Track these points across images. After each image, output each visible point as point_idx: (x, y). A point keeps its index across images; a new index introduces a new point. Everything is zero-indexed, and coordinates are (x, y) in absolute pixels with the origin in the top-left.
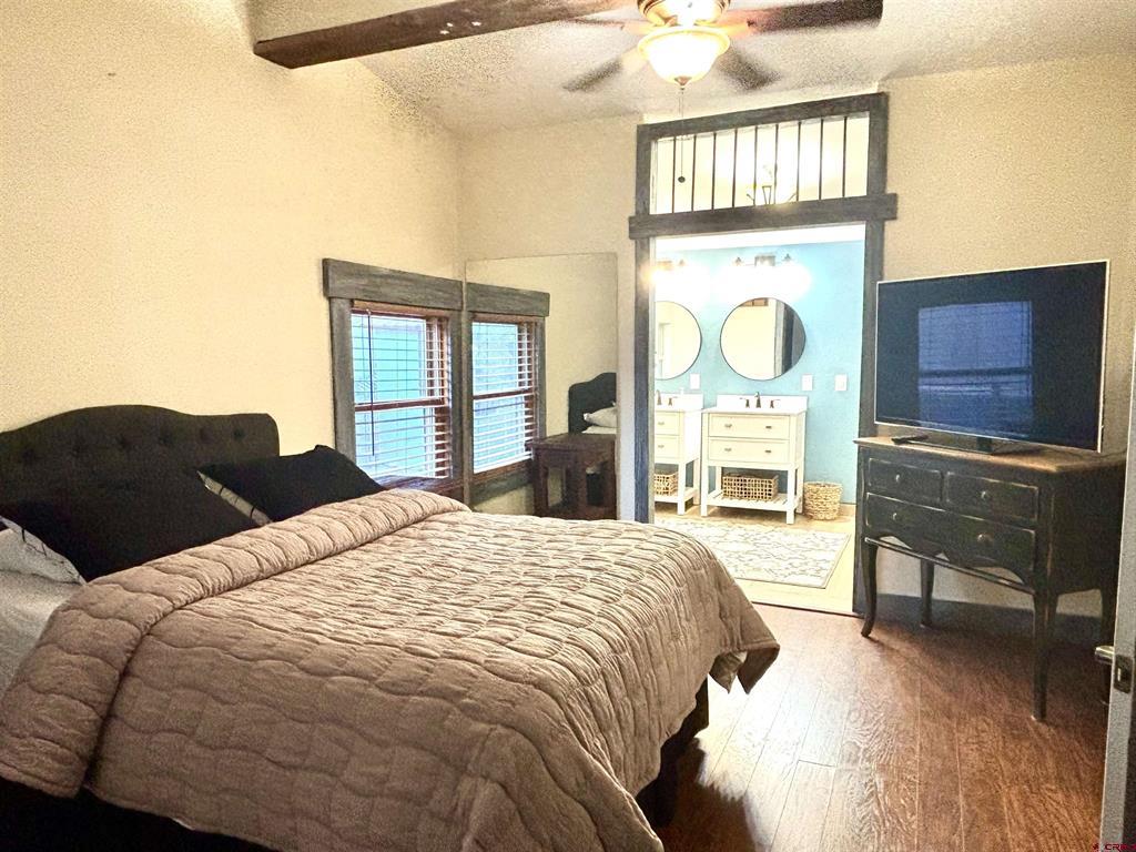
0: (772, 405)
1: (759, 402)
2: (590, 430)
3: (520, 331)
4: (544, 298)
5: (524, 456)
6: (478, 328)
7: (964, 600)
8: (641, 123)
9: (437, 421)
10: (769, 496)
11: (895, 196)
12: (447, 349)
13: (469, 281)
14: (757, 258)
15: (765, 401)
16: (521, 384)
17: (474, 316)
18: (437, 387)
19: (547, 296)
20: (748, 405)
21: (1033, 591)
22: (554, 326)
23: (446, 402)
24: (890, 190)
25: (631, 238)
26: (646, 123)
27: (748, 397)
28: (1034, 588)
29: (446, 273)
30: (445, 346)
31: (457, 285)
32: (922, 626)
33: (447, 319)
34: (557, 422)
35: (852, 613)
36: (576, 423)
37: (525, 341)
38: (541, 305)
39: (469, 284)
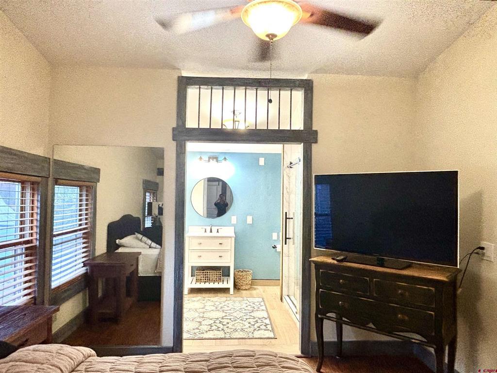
0: (218, 232)
1: (211, 229)
2: (120, 250)
3: (81, 191)
4: (97, 171)
5: (82, 271)
6: (58, 189)
7: (355, 340)
8: (180, 75)
9: (26, 256)
10: (219, 280)
11: (316, 132)
12: (37, 204)
13: (55, 158)
14: (209, 158)
15: (214, 229)
16: (80, 225)
17: (57, 182)
18: (27, 232)
19: (99, 170)
20: (206, 231)
21: (435, 346)
22: (102, 188)
23: (34, 241)
24: (314, 129)
25: (173, 140)
26: (183, 75)
27: (205, 227)
28: (435, 345)
29: (40, 151)
30: (36, 202)
31: (46, 160)
32: (337, 357)
33: (38, 183)
34: (101, 247)
35: (302, 355)
36: (112, 246)
37: (84, 198)
38: (95, 176)
39: (55, 160)
